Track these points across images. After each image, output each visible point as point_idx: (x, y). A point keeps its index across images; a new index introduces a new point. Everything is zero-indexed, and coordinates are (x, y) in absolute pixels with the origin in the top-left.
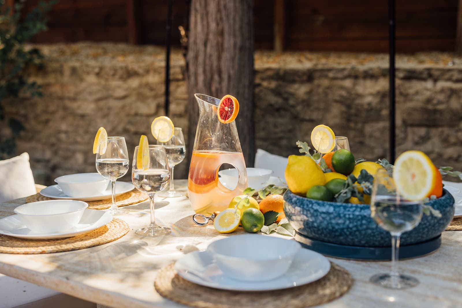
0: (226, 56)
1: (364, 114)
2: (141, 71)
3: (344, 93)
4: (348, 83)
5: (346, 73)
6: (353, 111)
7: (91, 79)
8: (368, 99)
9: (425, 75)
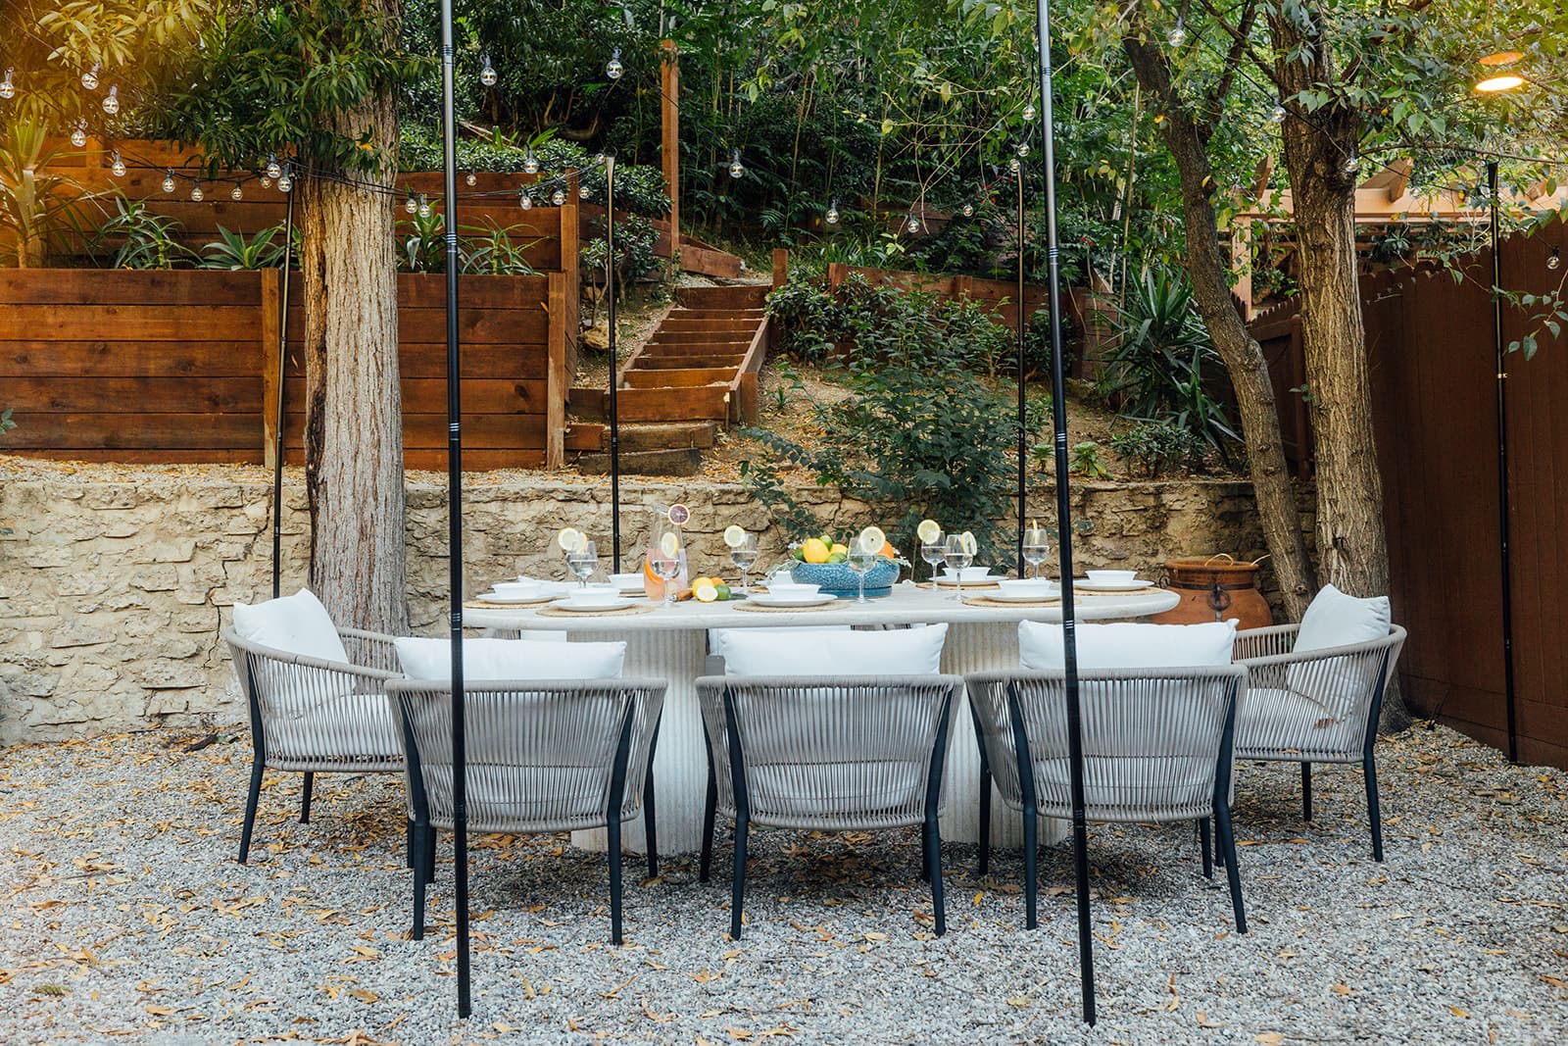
0: (383, 473)
1: (516, 546)
2: (165, 495)
3: (490, 520)
4: (494, 507)
5: (492, 495)
6: (502, 543)
7: (66, 508)
8: (522, 527)
9: (587, 497)
